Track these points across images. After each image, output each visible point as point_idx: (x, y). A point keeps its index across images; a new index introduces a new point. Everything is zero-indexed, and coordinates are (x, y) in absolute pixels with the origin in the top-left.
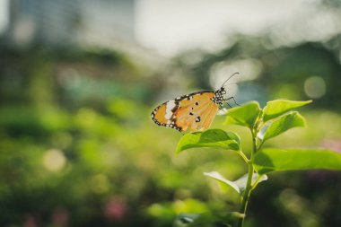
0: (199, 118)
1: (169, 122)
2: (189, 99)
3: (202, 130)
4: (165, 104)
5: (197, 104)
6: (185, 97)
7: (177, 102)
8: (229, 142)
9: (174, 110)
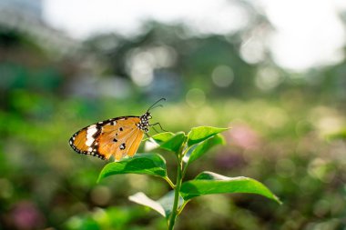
0: (124, 145)
1: (90, 150)
2: (112, 124)
3: (127, 157)
4: (86, 129)
5: (121, 129)
6: (108, 121)
7: (99, 127)
8: (155, 169)
9: (96, 136)
